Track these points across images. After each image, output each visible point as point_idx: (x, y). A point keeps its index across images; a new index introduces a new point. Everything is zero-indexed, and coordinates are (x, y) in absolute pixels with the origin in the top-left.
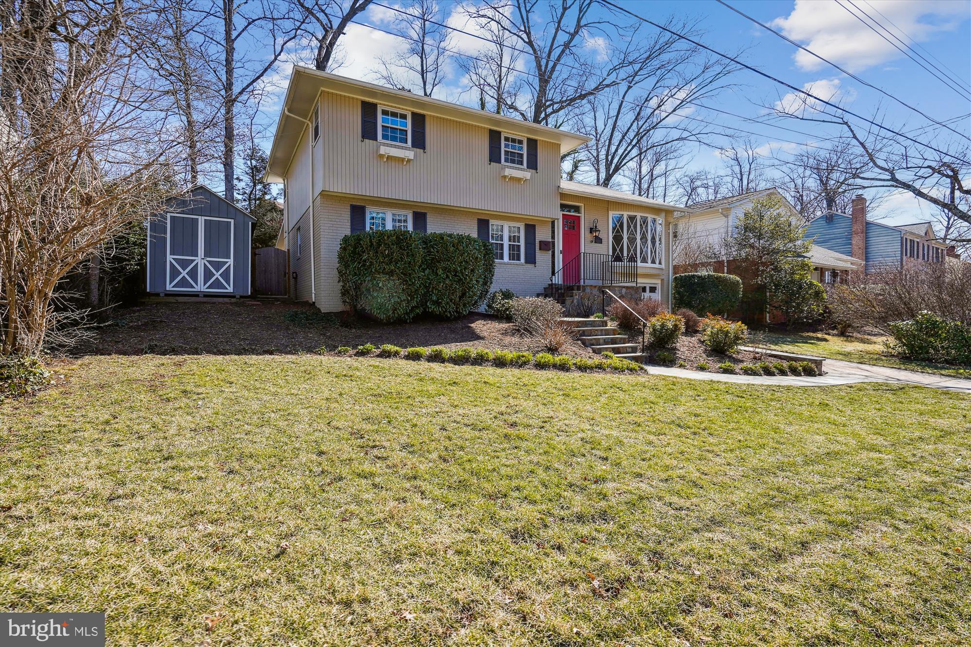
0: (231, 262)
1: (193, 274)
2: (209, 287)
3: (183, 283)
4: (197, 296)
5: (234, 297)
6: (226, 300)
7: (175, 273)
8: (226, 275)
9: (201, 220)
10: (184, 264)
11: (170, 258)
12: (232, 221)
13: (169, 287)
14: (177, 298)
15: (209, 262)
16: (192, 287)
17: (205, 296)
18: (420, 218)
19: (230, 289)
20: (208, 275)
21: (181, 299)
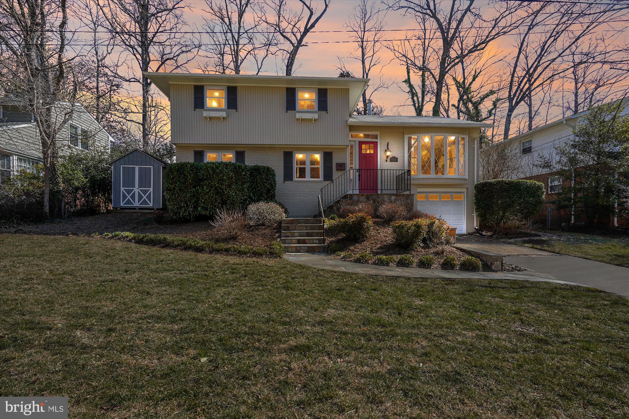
0: (151, 189)
1: (133, 197)
2: (141, 204)
3: (129, 202)
4: (135, 209)
5: (153, 209)
6: (149, 211)
7: (125, 197)
8: (149, 197)
9: (137, 168)
10: (129, 192)
11: (122, 189)
12: (152, 167)
13: (122, 204)
14: (125, 210)
15: (141, 190)
16: (133, 204)
17: (139, 209)
18: (240, 155)
19: (151, 205)
20: (140, 197)
21: (126, 211)
